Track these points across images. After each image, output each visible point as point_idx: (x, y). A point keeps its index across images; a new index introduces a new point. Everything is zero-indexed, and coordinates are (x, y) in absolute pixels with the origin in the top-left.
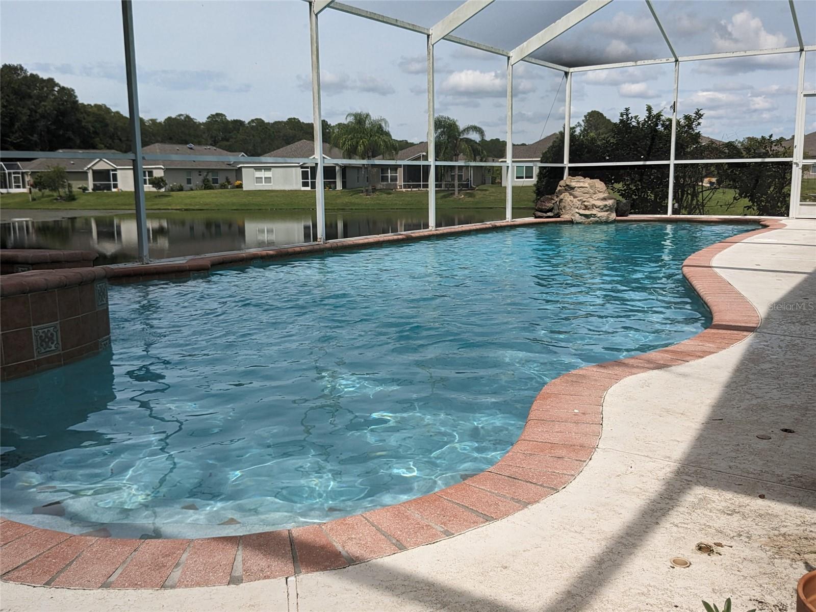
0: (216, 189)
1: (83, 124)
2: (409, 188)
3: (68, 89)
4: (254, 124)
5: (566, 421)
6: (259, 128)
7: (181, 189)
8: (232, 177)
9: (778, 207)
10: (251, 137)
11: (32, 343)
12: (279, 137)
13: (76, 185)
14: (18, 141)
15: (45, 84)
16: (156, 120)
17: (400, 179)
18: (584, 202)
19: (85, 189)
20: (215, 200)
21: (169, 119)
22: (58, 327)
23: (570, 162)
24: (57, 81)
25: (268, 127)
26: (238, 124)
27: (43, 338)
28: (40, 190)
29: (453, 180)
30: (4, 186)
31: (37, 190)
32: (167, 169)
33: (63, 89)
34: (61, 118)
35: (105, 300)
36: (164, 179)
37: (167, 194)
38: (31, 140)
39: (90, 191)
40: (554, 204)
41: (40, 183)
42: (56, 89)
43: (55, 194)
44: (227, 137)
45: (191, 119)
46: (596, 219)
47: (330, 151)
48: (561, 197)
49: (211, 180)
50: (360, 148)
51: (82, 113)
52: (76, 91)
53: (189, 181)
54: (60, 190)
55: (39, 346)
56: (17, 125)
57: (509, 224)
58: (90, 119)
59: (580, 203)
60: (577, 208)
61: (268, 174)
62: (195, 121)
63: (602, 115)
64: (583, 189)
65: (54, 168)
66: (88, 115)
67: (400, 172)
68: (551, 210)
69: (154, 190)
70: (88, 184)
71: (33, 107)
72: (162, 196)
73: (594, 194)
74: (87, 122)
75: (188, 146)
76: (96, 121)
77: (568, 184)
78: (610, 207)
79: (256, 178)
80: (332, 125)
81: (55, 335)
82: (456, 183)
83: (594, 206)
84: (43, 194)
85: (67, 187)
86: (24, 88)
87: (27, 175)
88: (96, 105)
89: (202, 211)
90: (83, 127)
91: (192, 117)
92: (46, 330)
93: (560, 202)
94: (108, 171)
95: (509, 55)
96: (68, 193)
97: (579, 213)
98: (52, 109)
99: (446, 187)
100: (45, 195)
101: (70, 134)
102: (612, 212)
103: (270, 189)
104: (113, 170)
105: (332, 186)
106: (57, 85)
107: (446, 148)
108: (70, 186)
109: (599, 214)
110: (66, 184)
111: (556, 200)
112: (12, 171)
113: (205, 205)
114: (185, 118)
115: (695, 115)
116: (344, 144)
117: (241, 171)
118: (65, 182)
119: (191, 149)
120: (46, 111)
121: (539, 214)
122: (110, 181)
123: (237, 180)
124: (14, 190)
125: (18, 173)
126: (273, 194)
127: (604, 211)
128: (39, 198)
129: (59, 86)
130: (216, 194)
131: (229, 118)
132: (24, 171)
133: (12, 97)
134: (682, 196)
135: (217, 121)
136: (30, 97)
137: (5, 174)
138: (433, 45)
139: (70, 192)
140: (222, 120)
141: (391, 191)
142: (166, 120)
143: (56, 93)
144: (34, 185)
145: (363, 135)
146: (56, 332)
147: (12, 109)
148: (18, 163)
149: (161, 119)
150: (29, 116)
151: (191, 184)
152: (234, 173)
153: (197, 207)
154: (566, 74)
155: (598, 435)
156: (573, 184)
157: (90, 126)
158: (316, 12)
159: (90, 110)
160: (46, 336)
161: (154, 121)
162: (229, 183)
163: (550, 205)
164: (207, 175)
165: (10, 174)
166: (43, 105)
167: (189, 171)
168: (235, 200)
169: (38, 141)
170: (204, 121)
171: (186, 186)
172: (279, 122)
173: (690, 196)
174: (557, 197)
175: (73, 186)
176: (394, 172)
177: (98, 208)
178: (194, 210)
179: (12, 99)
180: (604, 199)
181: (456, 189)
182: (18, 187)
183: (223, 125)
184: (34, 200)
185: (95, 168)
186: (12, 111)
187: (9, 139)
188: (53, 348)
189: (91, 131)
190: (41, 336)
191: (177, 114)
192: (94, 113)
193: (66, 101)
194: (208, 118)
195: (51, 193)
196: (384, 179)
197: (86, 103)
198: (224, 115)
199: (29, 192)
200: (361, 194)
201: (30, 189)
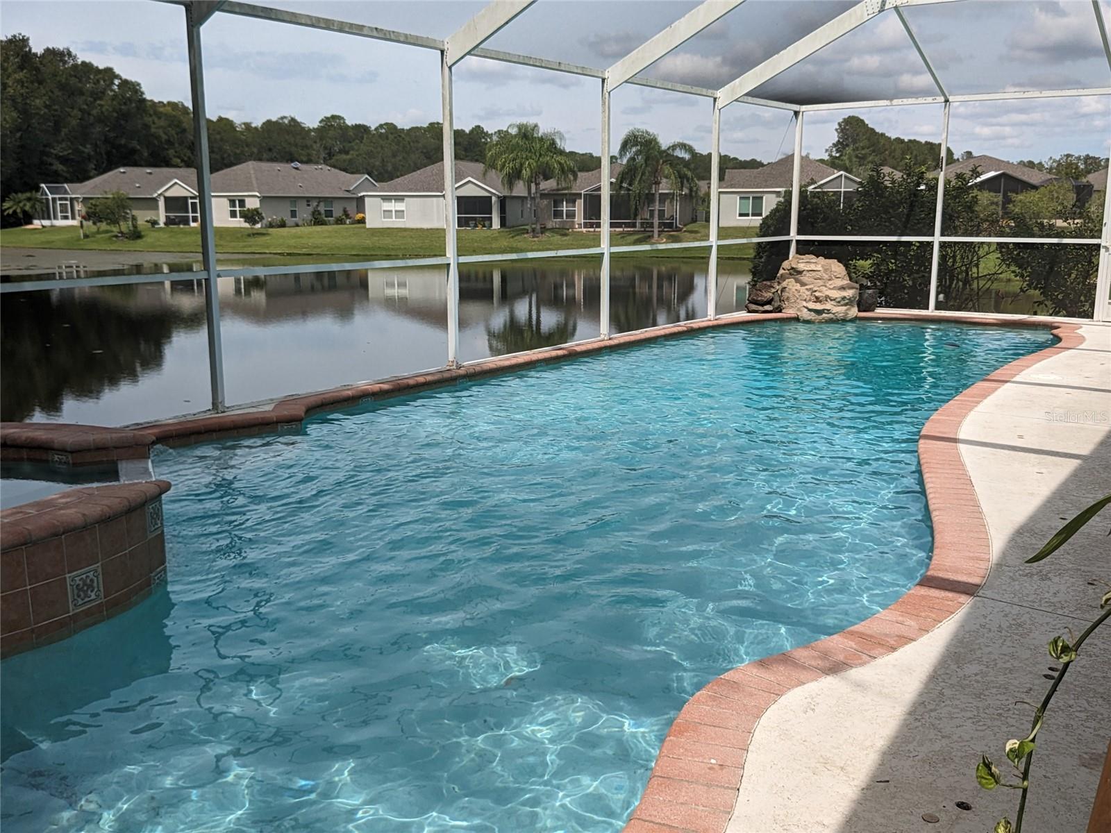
0: (330, 224)
1: (153, 130)
2: (592, 227)
3: (131, 82)
4: (383, 131)
5: (697, 782)
6: (390, 136)
7: (283, 225)
8: (351, 208)
9: (1081, 301)
10: (379, 149)
11: (66, 594)
12: (417, 150)
13: (142, 216)
14: (66, 153)
15: (100, 76)
16: (250, 123)
17: (579, 214)
18: (815, 291)
19: (154, 223)
20: (328, 240)
21: (269, 122)
22: (100, 570)
23: (799, 233)
24: (117, 71)
25: (403, 136)
26: (362, 130)
27: (81, 586)
28: (94, 223)
29: (652, 216)
30: (46, 216)
31: (90, 223)
32: (264, 197)
33: (125, 83)
34: (122, 122)
35: (159, 522)
36: (260, 210)
37: (264, 231)
38: (83, 152)
39: (162, 225)
40: (773, 293)
41: (95, 214)
42: (117, 82)
43: (115, 229)
44: (347, 149)
45: (298, 122)
46: (831, 316)
47: (484, 174)
48: (784, 284)
49: (323, 212)
50: (526, 173)
51: (151, 116)
52: (142, 85)
53: (293, 214)
54: (121, 223)
55: (76, 597)
56: (64, 131)
57: (710, 324)
58: (162, 123)
59: (809, 293)
60: (805, 300)
61: (400, 206)
62: (303, 125)
63: (862, 121)
64: (814, 274)
65: (113, 194)
66: (160, 118)
67: (580, 205)
68: (769, 302)
69: (247, 225)
70: (158, 215)
71: (85, 107)
72: (258, 234)
73: (830, 280)
74: (156, 128)
75: (292, 164)
76: (169, 126)
77: (794, 266)
78: (849, 299)
79: (384, 211)
80: (490, 132)
81: (95, 581)
82: (656, 221)
83: (827, 298)
84: (98, 229)
85: (130, 220)
86: (73, 81)
87: (78, 201)
88: (169, 103)
89: (310, 257)
90: (152, 135)
91: (299, 120)
92: (84, 576)
93: (782, 291)
94: (186, 198)
95: (715, 96)
96: (132, 228)
97: (807, 308)
98: (111, 109)
99: (642, 226)
100: (101, 230)
101: (134, 144)
102: (853, 306)
103: (403, 226)
104: (192, 198)
105: (487, 223)
106: (118, 77)
107: (643, 174)
108: (134, 218)
109: (835, 310)
110: (129, 216)
111: (778, 287)
112: (57, 196)
113: (315, 247)
114: (290, 122)
115: (971, 173)
116: (503, 166)
117: (364, 200)
118: (127, 214)
119: (297, 169)
120: (102, 112)
121: (754, 307)
122: (188, 212)
123: (358, 212)
124: (60, 223)
125: (66, 199)
126: (405, 234)
127: (842, 305)
128: (94, 235)
129: (121, 79)
130: (329, 232)
131: (349, 122)
132: (73, 196)
133: (57, 93)
134: (951, 283)
135: (333, 125)
136: (82, 93)
137: (47, 199)
138: (609, 93)
139: (135, 226)
140: (339, 125)
141: (567, 232)
142: (264, 124)
143: (116, 87)
144: (87, 217)
145: (530, 155)
146: (97, 577)
147: (56, 110)
148: (66, 185)
149: (258, 123)
150: (80, 119)
151: (296, 217)
152: (354, 204)
153: (304, 251)
154: (796, 113)
155: (728, 811)
156: (801, 267)
157: (161, 132)
158: (449, 65)
159: (161, 109)
160: (85, 584)
161: (247, 125)
162: (347, 216)
163: (768, 295)
164: (317, 206)
165: (54, 200)
166: (99, 105)
167: (294, 200)
168: (354, 241)
169: (92, 153)
170: (316, 126)
171: (290, 221)
172: (417, 128)
173: (961, 283)
174: (779, 283)
175: (139, 218)
176: (571, 205)
177: (172, 249)
178: (299, 254)
179: (58, 96)
180: (843, 288)
181: (656, 230)
182: (66, 218)
183: (340, 132)
184: (86, 236)
185: (168, 194)
186: (56, 113)
187: (52, 151)
188: (93, 597)
189: (163, 140)
190: (78, 585)
191: (279, 116)
192: (166, 115)
193: (130, 99)
194: (320, 122)
195: (108, 228)
196: (558, 214)
197: (156, 100)
198: (343, 118)
199: (79, 225)
200: (526, 236)
201: (81, 222)
